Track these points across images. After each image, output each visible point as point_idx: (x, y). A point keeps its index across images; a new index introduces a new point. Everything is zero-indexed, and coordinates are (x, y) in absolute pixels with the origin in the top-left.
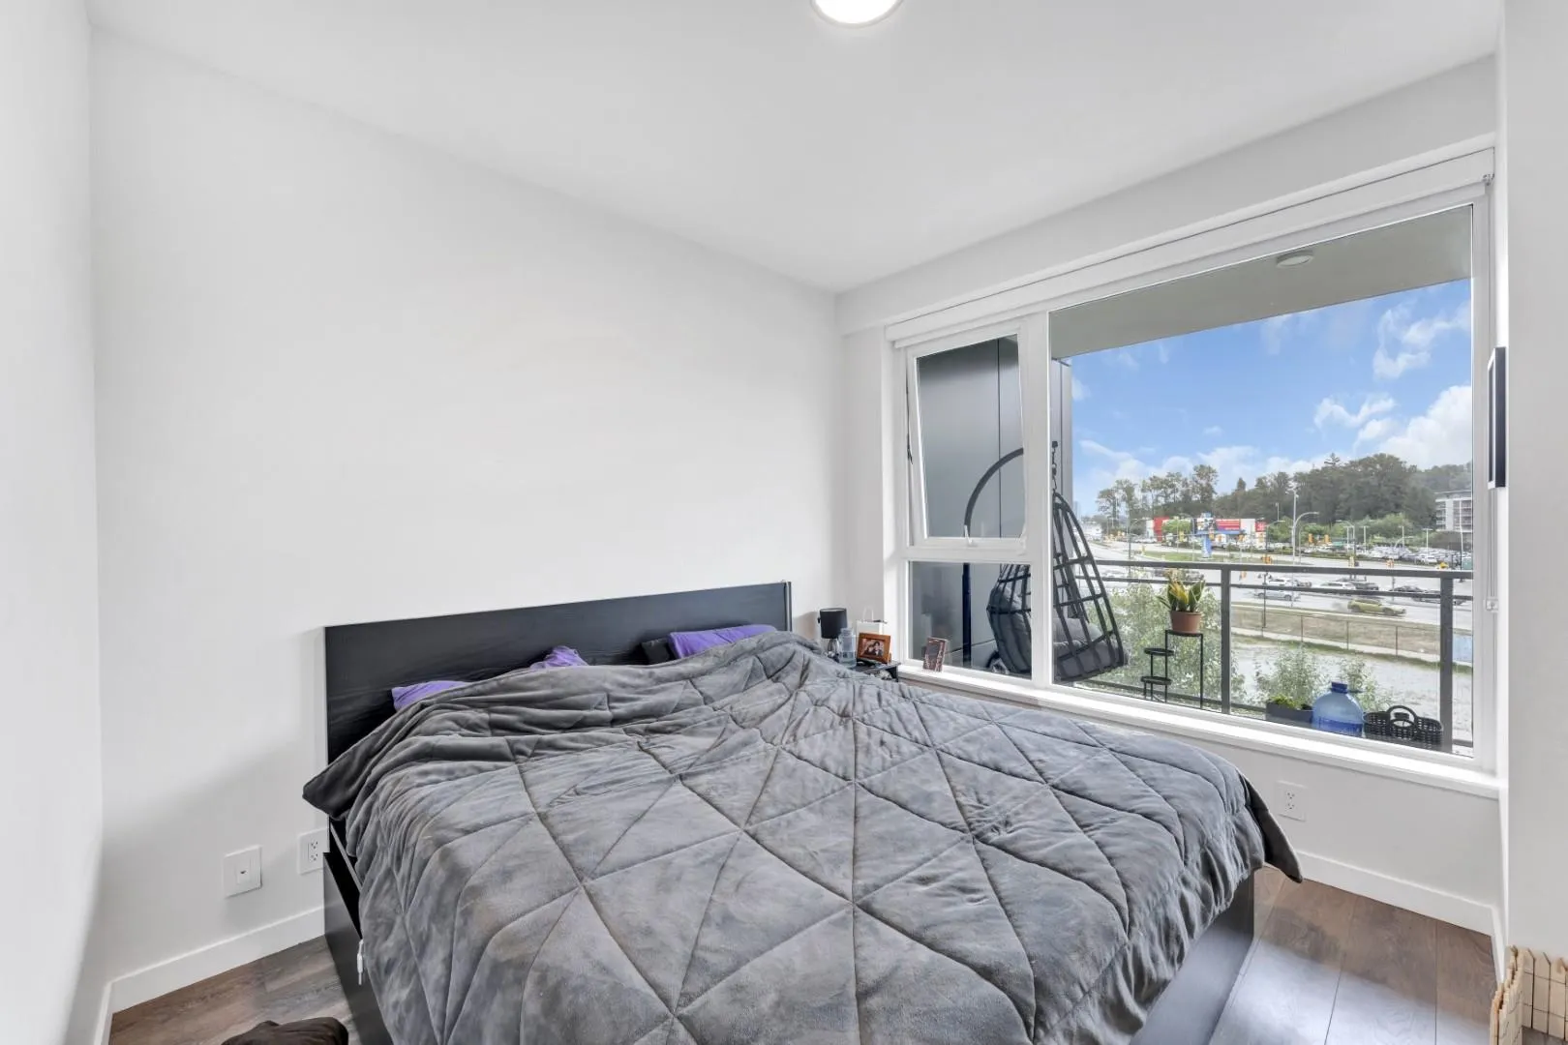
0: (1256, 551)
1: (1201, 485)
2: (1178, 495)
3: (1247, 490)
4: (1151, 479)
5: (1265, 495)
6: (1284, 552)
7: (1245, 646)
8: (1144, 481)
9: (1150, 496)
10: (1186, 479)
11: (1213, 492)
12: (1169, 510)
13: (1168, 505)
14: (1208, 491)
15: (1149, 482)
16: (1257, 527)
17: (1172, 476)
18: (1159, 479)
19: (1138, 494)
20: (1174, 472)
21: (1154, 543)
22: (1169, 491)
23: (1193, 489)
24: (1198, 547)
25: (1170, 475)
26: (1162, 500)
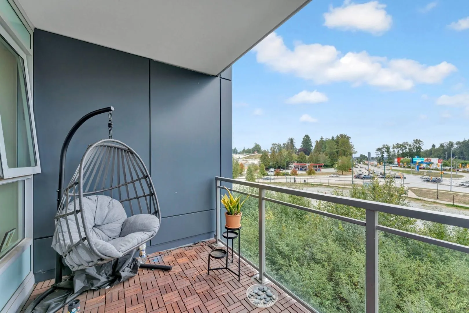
0: (438, 170)
1: (416, 146)
2: (407, 150)
3: (436, 148)
4: (396, 144)
5: (444, 150)
6: (450, 170)
7: (428, 205)
8: (394, 145)
9: (396, 150)
10: (410, 144)
11: (421, 149)
12: (404, 155)
13: (403, 153)
14: (419, 148)
15: (396, 145)
16: (439, 161)
17: (405, 143)
18: (399, 144)
19: (391, 150)
20: (405, 142)
21: (397, 166)
22: (404, 148)
23: (413, 148)
24: (413, 168)
25: (404, 143)
26: (401, 152)
